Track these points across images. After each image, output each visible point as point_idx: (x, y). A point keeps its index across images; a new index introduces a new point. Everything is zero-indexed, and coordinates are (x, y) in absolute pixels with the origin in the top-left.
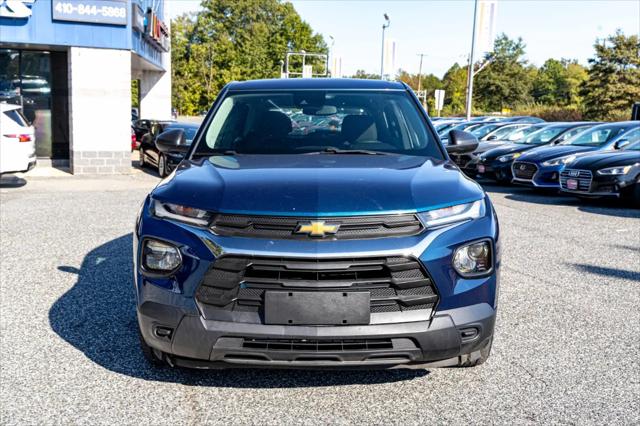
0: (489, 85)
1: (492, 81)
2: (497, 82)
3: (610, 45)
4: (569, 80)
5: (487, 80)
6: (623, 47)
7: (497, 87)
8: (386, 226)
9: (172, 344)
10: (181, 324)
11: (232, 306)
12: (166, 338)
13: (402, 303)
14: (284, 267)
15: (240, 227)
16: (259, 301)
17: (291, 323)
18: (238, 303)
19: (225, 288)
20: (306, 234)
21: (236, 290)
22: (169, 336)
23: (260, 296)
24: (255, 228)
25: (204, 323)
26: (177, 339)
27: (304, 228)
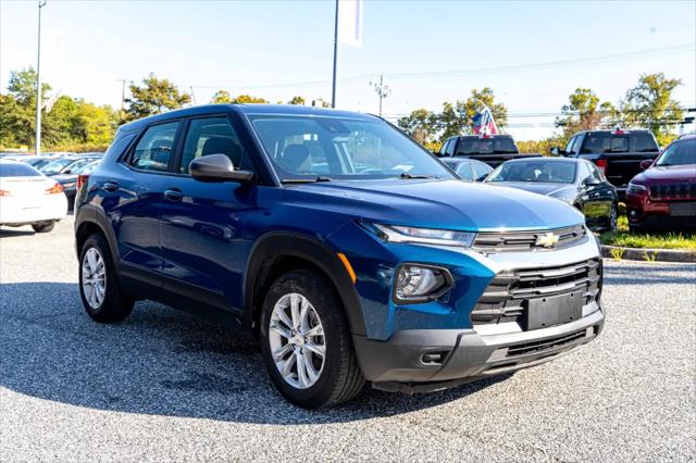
0: (15, 119)
1: (18, 116)
2: (24, 117)
3: (144, 87)
4: (84, 117)
5: (13, 114)
6: (157, 90)
7: (25, 122)
8: (574, 235)
9: (443, 367)
10: (461, 344)
11: (498, 319)
12: (433, 363)
13: (589, 297)
14: (541, 276)
15: (495, 244)
16: (520, 311)
17: (544, 326)
18: (504, 316)
19: (494, 302)
20: (542, 246)
21: (502, 304)
22: (437, 361)
23: (521, 306)
24: (505, 243)
25: (483, 339)
26: (452, 361)
27: (542, 240)
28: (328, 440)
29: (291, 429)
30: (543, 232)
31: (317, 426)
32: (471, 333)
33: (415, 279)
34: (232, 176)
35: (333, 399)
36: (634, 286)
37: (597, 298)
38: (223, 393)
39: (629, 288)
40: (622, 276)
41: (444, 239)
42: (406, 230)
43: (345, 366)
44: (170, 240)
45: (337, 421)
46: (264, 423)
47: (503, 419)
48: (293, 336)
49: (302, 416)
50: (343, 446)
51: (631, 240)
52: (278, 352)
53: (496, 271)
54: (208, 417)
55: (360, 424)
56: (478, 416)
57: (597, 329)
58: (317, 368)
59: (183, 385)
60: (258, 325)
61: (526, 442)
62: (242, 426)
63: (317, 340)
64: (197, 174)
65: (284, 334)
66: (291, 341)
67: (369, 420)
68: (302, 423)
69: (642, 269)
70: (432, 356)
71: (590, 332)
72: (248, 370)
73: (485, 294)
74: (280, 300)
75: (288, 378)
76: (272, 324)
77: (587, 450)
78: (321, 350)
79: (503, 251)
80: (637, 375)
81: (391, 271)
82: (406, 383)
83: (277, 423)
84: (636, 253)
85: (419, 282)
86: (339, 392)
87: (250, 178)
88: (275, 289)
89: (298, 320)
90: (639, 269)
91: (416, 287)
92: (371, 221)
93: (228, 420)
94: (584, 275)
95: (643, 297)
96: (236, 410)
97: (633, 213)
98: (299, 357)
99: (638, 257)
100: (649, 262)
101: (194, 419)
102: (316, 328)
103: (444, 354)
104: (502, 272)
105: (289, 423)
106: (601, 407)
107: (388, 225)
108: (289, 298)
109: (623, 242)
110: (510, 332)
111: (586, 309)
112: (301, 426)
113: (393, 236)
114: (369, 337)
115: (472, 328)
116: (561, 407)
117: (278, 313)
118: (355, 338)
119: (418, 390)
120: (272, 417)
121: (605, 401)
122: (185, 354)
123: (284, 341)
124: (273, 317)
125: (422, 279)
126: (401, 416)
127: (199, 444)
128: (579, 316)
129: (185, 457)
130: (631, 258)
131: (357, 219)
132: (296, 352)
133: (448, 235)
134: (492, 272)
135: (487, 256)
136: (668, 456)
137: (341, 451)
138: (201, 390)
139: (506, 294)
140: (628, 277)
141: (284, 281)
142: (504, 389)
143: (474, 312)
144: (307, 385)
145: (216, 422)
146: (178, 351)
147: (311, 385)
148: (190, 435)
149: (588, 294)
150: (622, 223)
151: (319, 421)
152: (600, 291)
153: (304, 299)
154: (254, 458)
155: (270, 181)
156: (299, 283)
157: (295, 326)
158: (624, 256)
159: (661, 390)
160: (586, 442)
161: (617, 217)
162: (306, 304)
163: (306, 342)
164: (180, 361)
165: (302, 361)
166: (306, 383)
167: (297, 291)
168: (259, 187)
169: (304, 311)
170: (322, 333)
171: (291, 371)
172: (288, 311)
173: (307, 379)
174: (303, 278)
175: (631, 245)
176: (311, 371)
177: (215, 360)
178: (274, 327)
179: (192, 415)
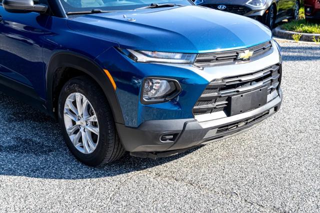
8: (264, 49)
9: (175, 143)
10: (186, 129)
11: (211, 110)
12: (168, 141)
13: (272, 89)
14: (240, 81)
15: (209, 61)
16: (226, 104)
17: (241, 112)
18: (215, 108)
19: (208, 100)
20: (242, 60)
21: (214, 100)
22: (170, 139)
23: (226, 100)
24: (217, 59)
25: (201, 124)
26: (181, 139)
27: (241, 55)
28: (102, 190)
29: (79, 183)
30: (243, 51)
31: (95, 180)
32: (193, 121)
33: (156, 86)
34: (33, 9)
35: (106, 161)
36: (304, 62)
37: (278, 88)
38: (36, 155)
39: (302, 64)
40: (299, 54)
41: (175, 59)
42: (150, 53)
43: (112, 142)
44: (5, 46)
45: (109, 175)
46: (61, 178)
47: (214, 169)
48: (79, 120)
49: (87, 172)
50: (111, 196)
51: (306, 28)
52: (70, 129)
53: (209, 80)
54: (25, 175)
55: (122, 177)
56: (199, 168)
57: (276, 108)
58: (95, 141)
59: (11, 149)
60: (57, 110)
61: (228, 187)
62: (47, 181)
63: (94, 124)
64: (8, 7)
65: (74, 119)
66: (78, 123)
67: (129, 174)
68: (86, 178)
69: (311, 48)
70: (167, 137)
71: (272, 111)
72: (54, 134)
73: (202, 96)
74: (69, 96)
75: (77, 146)
76: (65, 111)
77: (265, 192)
78: (96, 131)
79: (216, 65)
80: (301, 132)
81: (140, 81)
82: (152, 153)
83: (69, 178)
84: (308, 37)
85: (159, 88)
86: (109, 157)
87: (46, 10)
88: (66, 89)
89: (81, 110)
90: (309, 48)
91: (157, 91)
92: (125, 47)
93: (38, 177)
94: (270, 75)
95: (310, 70)
96: (43, 168)
97: (308, 9)
98: (83, 134)
99: (309, 39)
100: (316, 43)
101: (16, 177)
102: (93, 117)
103: (176, 136)
104: (214, 80)
105: (77, 178)
106: (277, 159)
107: (137, 51)
108: (75, 96)
109: (301, 29)
110: (219, 118)
111: (270, 97)
112: (85, 180)
113: (141, 58)
114: (126, 125)
115: (194, 117)
116: (252, 159)
117: (68, 104)
118: (117, 125)
119: (159, 156)
120: (67, 174)
121: (280, 153)
122: (14, 123)
123: (74, 123)
124: (66, 107)
125: (161, 86)
126: (150, 169)
127: (17, 197)
128: (265, 102)
129: (6, 208)
130: (305, 40)
131: (116, 46)
132: (82, 130)
133: (178, 56)
134: (206, 81)
135: (203, 69)
136: (315, 196)
137: (109, 200)
138: (22, 152)
139: (216, 94)
140: (302, 54)
141: (71, 84)
142: (217, 145)
143: (195, 107)
144: (89, 152)
145: (30, 179)
146: (10, 120)
147: (91, 152)
148: (12, 190)
149: (271, 87)
150: (301, 13)
151: (97, 176)
152: (280, 84)
153: (84, 97)
154: (52, 208)
155: (59, 14)
156: (80, 87)
157: (80, 114)
158: (301, 39)
159: (315, 143)
160: (265, 186)
161: (299, 9)
162: (85, 101)
163: (87, 125)
164: (10, 129)
165: (85, 136)
166: (88, 151)
167: (79, 92)
168: (53, 17)
169: (85, 105)
170: (97, 120)
171: (79, 142)
172: (74, 103)
173: (89, 147)
174: (83, 83)
175: (306, 32)
176: (91, 143)
177: (34, 128)
178: (66, 113)
179: (14, 174)
